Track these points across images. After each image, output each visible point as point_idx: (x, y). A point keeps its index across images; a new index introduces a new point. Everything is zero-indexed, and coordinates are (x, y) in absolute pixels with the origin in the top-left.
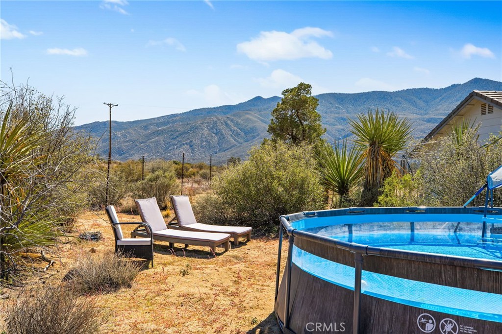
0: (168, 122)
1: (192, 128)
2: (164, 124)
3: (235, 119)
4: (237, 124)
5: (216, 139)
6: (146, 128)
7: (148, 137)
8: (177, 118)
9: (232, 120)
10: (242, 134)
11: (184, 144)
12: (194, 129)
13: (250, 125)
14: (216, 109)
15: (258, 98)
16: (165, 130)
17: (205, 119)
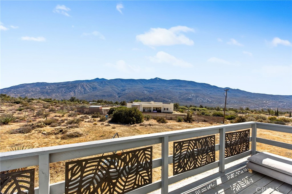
0: (66, 84)
1: (74, 86)
2: (65, 84)
3: (90, 84)
4: (90, 86)
5: (83, 90)
6: (58, 85)
7: (59, 88)
8: (70, 83)
9: (89, 85)
10: (92, 89)
11: (72, 91)
12: (76, 87)
13: (95, 86)
14: (83, 81)
15: (98, 79)
16: (65, 86)
17: (79, 84)
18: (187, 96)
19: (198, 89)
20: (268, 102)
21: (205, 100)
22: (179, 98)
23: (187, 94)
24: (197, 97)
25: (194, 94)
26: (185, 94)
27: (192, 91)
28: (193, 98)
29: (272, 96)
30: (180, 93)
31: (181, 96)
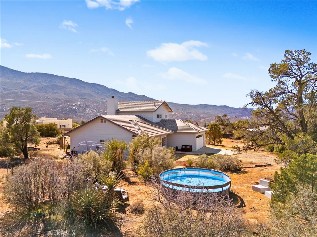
18: (69, 105)
19: (88, 94)
20: (176, 113)
21: (99, 113)
22: (54, 109)
23: (68, 101)
24: (86, 107)
25: (81, 101)
26: (65, 101)
27: (77, 97)
28: (79, 109)
29: (180, 106)
30: (54, 99)
31: (58, 105)
